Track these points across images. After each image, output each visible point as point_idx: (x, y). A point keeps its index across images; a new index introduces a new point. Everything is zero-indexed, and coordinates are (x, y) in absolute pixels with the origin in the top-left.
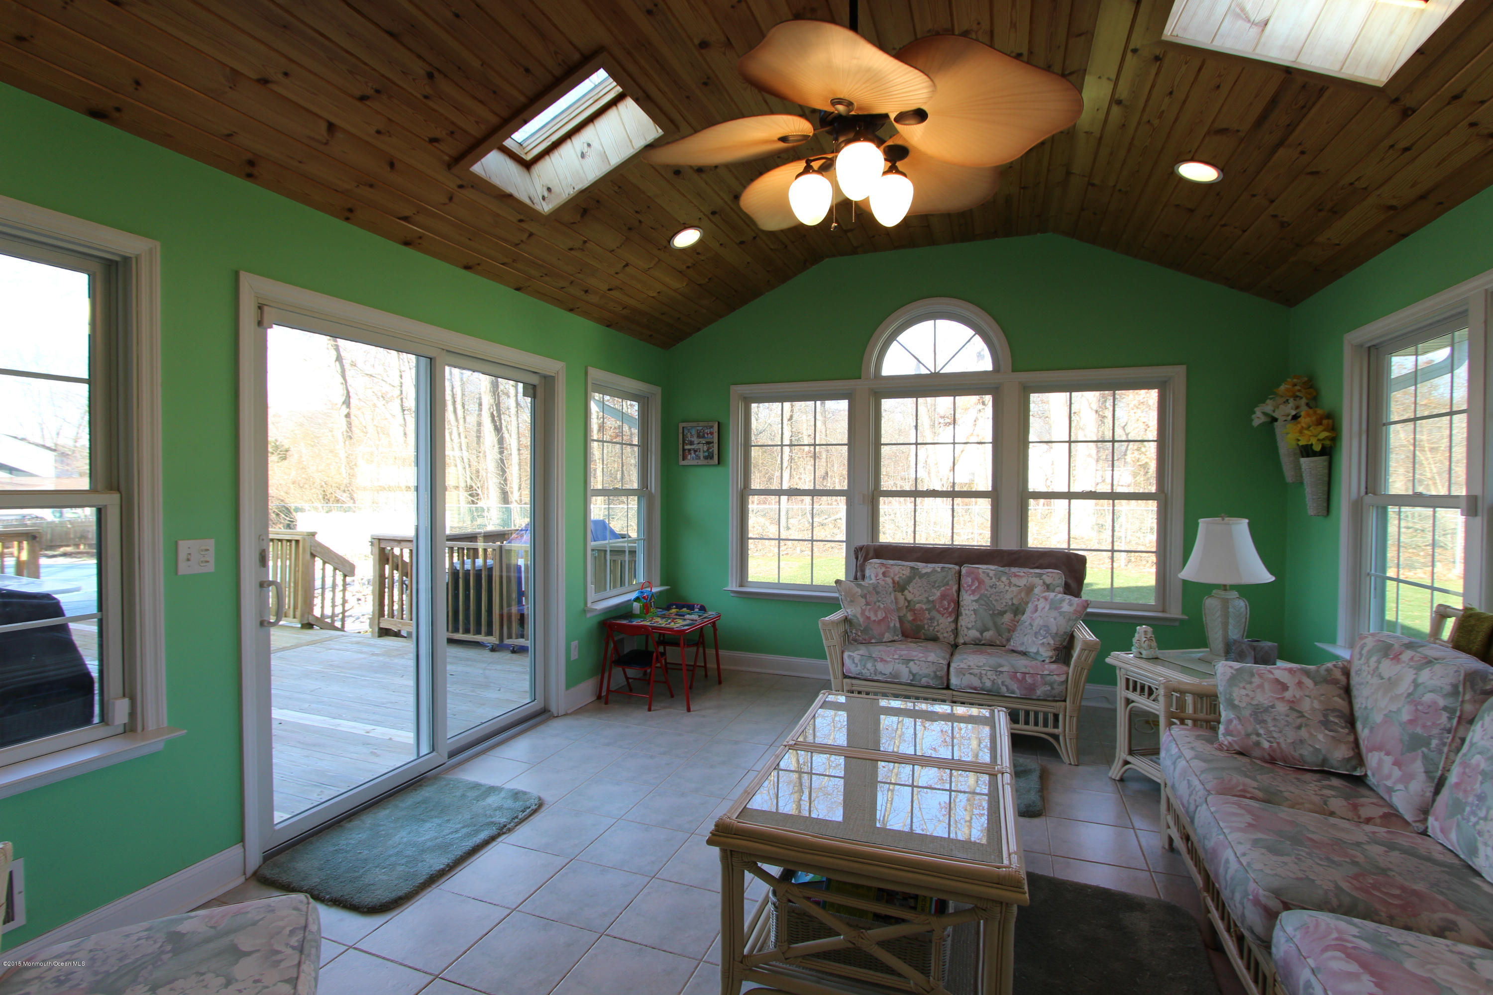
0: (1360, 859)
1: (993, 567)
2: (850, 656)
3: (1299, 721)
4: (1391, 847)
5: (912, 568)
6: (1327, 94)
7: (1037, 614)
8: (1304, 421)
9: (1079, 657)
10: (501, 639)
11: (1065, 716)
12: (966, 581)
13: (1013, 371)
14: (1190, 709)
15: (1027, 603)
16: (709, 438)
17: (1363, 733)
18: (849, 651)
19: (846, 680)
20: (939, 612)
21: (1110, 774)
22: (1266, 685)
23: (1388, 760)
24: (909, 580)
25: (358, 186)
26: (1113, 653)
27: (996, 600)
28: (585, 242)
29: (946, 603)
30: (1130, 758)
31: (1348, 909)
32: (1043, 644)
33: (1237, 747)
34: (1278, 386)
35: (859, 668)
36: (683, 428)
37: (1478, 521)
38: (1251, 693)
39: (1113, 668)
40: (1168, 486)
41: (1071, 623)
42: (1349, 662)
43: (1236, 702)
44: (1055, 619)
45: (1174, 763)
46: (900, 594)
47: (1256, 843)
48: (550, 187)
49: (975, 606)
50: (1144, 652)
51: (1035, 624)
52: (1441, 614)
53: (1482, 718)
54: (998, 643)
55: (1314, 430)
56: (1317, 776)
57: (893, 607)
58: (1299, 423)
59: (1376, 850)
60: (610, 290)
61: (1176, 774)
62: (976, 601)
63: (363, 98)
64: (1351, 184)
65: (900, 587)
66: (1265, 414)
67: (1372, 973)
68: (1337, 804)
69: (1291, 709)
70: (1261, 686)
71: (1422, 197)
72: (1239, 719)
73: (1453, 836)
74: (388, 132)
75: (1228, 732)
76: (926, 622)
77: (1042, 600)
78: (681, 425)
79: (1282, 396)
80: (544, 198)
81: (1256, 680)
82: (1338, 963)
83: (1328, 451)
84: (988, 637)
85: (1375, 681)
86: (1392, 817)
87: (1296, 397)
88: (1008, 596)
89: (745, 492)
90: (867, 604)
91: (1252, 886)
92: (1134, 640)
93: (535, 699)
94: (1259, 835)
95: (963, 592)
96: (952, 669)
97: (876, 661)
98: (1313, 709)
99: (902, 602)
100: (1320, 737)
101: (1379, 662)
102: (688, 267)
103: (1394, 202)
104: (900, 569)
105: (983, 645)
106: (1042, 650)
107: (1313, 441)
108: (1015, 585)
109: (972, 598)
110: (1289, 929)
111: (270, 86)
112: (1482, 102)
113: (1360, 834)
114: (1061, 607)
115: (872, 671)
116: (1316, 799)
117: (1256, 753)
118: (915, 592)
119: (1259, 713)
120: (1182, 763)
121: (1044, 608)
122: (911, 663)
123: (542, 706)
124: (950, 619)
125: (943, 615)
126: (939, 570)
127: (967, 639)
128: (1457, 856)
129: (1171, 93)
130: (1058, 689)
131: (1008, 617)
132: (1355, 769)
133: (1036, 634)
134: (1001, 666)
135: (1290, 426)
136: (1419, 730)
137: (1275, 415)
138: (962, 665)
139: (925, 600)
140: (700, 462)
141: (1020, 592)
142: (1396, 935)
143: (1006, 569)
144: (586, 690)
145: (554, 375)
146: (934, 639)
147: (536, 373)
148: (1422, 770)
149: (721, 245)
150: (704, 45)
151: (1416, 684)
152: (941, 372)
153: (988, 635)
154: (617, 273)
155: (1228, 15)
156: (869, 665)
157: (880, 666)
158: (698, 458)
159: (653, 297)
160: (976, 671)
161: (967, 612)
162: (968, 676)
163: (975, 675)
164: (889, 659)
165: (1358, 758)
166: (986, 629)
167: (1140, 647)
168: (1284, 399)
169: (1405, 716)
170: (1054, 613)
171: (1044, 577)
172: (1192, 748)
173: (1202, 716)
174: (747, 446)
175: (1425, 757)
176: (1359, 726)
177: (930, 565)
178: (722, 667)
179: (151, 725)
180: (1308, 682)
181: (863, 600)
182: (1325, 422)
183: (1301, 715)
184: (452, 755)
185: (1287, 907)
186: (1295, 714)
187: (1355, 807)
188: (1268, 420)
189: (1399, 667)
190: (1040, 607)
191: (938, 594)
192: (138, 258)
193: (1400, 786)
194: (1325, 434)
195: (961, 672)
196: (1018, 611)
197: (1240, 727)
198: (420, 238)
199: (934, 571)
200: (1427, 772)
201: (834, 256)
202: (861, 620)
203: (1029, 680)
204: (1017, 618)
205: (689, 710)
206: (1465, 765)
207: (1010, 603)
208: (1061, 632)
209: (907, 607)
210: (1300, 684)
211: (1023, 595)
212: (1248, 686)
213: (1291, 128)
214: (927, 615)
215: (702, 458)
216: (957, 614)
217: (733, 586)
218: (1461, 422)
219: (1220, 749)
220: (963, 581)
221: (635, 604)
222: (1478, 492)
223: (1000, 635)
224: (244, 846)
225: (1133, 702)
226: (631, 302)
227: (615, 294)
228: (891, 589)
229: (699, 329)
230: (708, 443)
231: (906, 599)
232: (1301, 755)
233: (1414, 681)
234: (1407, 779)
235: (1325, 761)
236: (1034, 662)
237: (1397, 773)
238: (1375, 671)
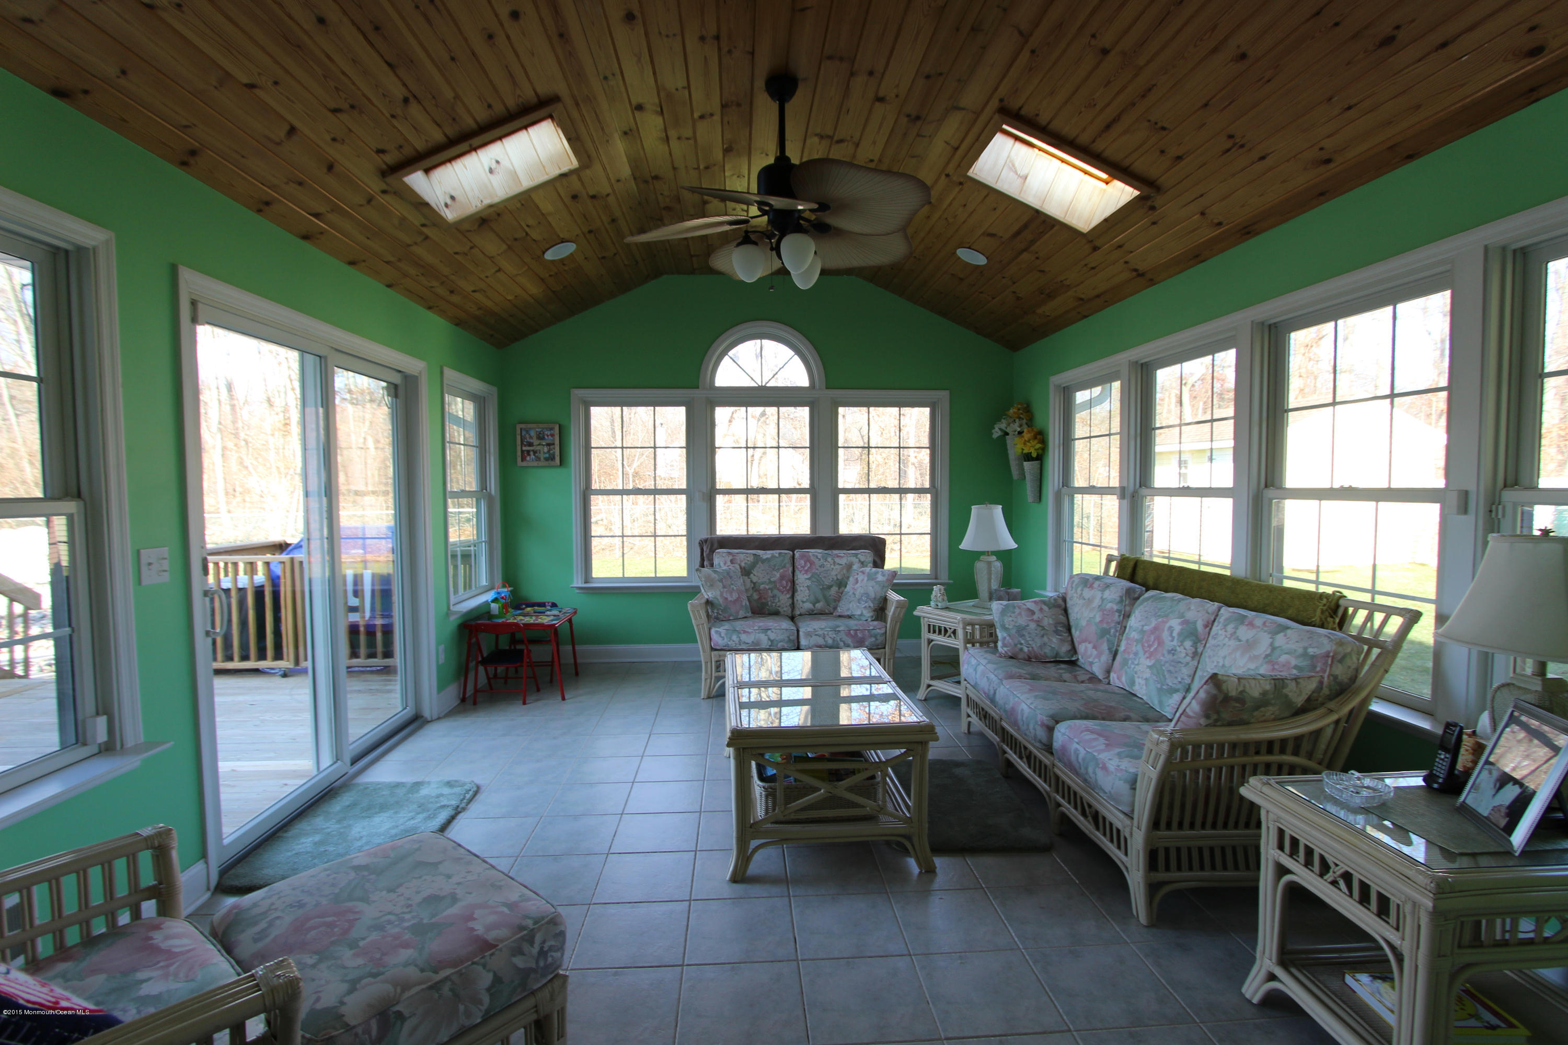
0: (1085, 697)
1: (820, 551)
2: (717, 632)
3: (1042, 632)
4: (1097, 690)
5: (755, 555)
6: (1055, 228)
7: (858, 585)
8: (1027, 436)
9: (894, 613)
10: (297, 662)
11: (885, 659)
12: (800, 563)
13: (827, 388)
14: (977, 636)
15: (848, 578)
16: (549, 439)
17: (1076, 633)
18: (715, 627)
19: (714, 653)
20: (779, 590)
21: (917, 697)
22: (1023, 613)
23: (1090, 646)
24: (754, 565)
25: (287, 183)
26: (919, 607)
27: (825, 577)
28: (471, 248)
29: (784, 582)
30: (932, 683)
31: (1086, 717)
32: (865, 607)
33: (1010, 654)
34: (1008, 410)
35: (726, 640)
36: (521, 429)
37: (1125, 502)
38: (1015, 619)
39: (919, 618)
40: (938, 484)
41: (885, 590)
42: (1065, 593)
43: (1007, 626)
44: (873, 587)
45: (975, 670)
46: (746, 577)
47: (1036, 697)
48: (453, 195)
49: (809, 583)
50: (939, 604)
51: (857, 593)
52: (1110, 559)
53: (1134, 613)
54: (827, 611)
55: (1034, 443)
56: (1053, 664)
57: (743, 588)
58: (1023, 437)
59: (1090, 693)
60: (474, 291)
61: (978, 676)
62: (809, 579)
63: (335, 111)
64: (1062, 281)
65: (746, 572)
66: (1000, 429)
67: (1103, 736)
68: (1066, 676)
69: (1038, 625)
70: (1020, 614)
71: (1098, 296)
72: (1009, 635)
73: (1123, 679)
74: (343, 140)
75: (1004, 645)
76: (769, 599)
77: (860, 574)
78: (519, 427)
79: (1011, 417)
80: (447, 205)
81: (1017, 611)
82: (1088, 736)
83: (1040, 458)
84: (819, 607)
85: (1081, 602)
86: (1093, 679)
87: (1020, 418)
88: (834, 573)
89: (586, 493)
90: (724, 587)
91: (1039, 717)
92: (932, 597)
93: (407, 706)
94: (1036, 693)
95: (797, 572)
96: (801, 633)
97: (740, 633)
98: (1049, 624)
99: (749, 585)
100: (1054, 640)
101: (1082, 590)
102: (551, 276)
103: (1083, 296)
104: (745, 556)
105: (816, 614)
106: (865, 612)
107: (1032, 450)
108: (839, 564)
109: (806, 576)
110: (1063, 730)
111: (258, 92)
112: (1132, 252)
113: (1082, 687)
114: (876, 578)
115: (737, 642)
116: (1056, 675)
117: (1021, 656)
118: (759, 575)
119: (1020, 630)
120: (981, 668)
121: (863, 580)
122: (769, 632)
123: (414, 712)
124: (788, 596)
125: (783, 592)
126: (777, 555)
127: (803, 611)
128: (1125, 690)
129: (965, 205)
130: (881, 639)
131: (834, 590)
132: (1072, 656)
133: (859, 601)
134: (838, 626)
135: (1017, 440)
136: (1105, 626)
137: (1008, 431)
138: (809, 629)
139: (768, 581)
140: (541, 464)
141: (842, 569)
142: (1108, 723)
143: (829, 552)
144: (452, 692)
145: (416, 374)
146: (776, 613)
147: (400, 371)
148: (1106, 648)
149: (586, 258)
150: (639, 108)
151: (1103, 599)
152: (768, 385)
153: (819, 606)
154: (487, 277)
155: (1005, 168)
156: (734, 637)
157: (744, 637)
158: (538, 459)
159: (509, 300)
160: (820, 632)
161: (802, 588)
162: (814, 637)
163: (819, 636)
164: (750, 631)
165: (1074, 650)
166: (818, 601)
167: (937, 601)
168: (1012, 420)
169: (1098, 619)
170: (872, 583)
171: (859, 556)
172: (985, 658)
173: (985, 639)
174: (588, 448)
175: (1108, 640)
176: (1073, 631)
177: (769, 552)
178: (579, 661)
179: (130, 742)
180: (1045, 608)
181: (721, 584)
182: (1039, 437)
183: (1043, 628)
184: (354, 762)
185: (1057, 722)
186: (1041, 628)
187: (1075, 676)
188: (1002, 434)
189: (1093, 591)
190: (860, 579)
191: (778, 575)
192: (95, 249)
193: (1096, 660)
194: (1039, 446)
195: (809, 635)
196: (842, 584)
197: (1010, 641)
198: (322, 233)
199: (773, 556)
200: (1109, 649)
201: (673, 273)
202: (721, 601)
203: (860, 635)
204: (841, 590)
205: (563, 699)
206: (1128, 639)
207: (835, 579)
208: (878, 597)
209: (753, 588)
210: (1041, 609)
211: (845, 571)
212: (1013, 615)
213: (1033, 242)
214: (770, 594)
215: (542, 459)
216: (793, 590)
217: (578, 582)
218: (1116, 440)
219: (1001, 657)
220: (797, 564)
221: (493, 605)
222: (1125, 484)
223: (828, 605)
224: (207, 863)
225: (932, 641)
226: (489, 304)
227: (477, 295)
228: (740, 574)
229: (537, 331)
230: (548, 445)
231: (751, 581)
232: (1045, 653)
233: (1102, 598)
234: (1099, 656)
235: (1057, 654)
236: (861, 622)
237: (1095, 652)
238: (1081, 597)
